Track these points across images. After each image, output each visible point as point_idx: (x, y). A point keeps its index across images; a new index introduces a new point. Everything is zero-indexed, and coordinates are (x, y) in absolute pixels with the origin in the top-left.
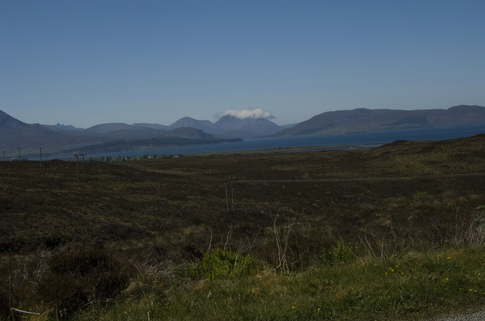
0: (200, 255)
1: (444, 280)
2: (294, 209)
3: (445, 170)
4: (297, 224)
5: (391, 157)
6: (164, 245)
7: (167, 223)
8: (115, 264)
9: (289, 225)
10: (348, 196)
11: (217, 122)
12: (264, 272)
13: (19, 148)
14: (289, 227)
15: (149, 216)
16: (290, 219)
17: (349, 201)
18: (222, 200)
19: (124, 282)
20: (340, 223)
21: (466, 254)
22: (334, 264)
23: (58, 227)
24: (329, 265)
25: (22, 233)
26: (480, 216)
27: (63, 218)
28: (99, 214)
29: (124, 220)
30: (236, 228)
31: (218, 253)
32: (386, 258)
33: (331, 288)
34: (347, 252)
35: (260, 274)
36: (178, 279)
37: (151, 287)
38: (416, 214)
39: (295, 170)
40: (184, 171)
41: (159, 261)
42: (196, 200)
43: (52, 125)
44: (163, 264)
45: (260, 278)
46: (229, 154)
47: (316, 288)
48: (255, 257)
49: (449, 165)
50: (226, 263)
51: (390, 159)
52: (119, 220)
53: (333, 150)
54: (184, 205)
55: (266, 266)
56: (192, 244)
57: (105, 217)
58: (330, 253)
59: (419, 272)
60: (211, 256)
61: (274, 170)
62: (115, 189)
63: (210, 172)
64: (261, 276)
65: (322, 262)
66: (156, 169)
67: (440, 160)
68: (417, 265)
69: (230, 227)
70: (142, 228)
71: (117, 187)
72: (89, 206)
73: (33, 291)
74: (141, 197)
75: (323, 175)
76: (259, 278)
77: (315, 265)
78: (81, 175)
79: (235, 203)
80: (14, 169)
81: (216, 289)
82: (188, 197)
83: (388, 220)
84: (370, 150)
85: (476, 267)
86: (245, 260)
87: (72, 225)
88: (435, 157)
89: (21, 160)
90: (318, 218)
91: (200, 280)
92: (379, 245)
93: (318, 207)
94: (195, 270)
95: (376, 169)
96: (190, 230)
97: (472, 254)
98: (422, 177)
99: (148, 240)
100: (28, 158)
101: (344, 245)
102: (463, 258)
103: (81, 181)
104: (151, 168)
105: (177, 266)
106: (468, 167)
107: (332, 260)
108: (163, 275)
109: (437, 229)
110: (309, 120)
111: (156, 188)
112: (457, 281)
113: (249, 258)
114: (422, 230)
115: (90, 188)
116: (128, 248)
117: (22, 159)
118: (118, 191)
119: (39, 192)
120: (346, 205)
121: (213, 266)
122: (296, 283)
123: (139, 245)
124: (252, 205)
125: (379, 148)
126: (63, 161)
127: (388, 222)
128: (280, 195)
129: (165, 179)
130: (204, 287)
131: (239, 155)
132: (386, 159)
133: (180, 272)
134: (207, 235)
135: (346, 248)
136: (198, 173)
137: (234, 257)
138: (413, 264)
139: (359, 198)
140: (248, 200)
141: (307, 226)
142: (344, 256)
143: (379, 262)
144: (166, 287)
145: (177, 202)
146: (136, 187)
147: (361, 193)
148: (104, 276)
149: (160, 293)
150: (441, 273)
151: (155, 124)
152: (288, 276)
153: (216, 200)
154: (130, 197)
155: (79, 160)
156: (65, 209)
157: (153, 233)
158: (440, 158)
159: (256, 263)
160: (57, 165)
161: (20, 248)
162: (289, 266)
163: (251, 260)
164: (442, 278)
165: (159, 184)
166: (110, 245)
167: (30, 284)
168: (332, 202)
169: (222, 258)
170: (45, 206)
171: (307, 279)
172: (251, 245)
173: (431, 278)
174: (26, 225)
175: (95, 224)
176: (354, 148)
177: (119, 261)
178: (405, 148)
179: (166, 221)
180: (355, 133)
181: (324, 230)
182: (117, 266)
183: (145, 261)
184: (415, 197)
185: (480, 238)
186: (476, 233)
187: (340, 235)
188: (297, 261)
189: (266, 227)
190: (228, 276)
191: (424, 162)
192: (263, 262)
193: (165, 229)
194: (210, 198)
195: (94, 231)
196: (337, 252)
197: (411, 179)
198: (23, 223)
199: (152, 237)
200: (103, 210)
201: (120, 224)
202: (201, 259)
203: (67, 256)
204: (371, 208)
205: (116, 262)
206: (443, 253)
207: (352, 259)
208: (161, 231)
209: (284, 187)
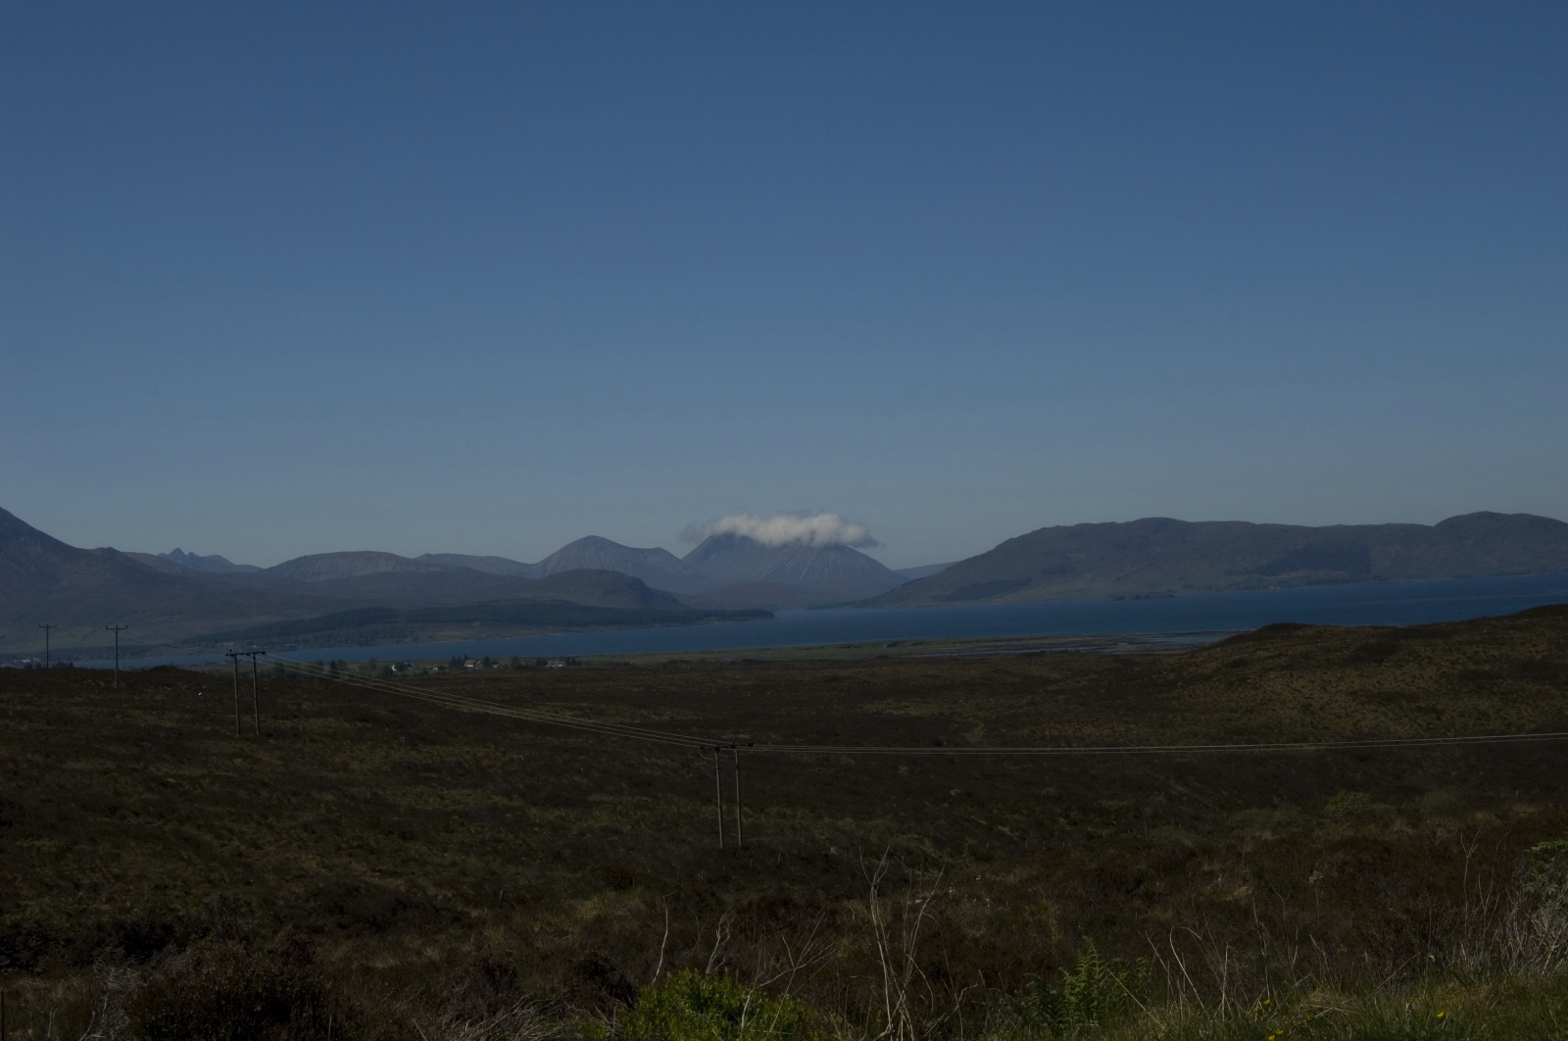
0: (626, 993)
2: (938, 843)
3: (1429, 724)
4: (947, 894)
5: (1252, 677)
6: (509, 955)
7: (523, 881)
8: (349, 1018)
9: (921, 895)
10: (1113, 804)
11: (691, 555)
13: (48, 628)
14: (920, 904)
15: (463, 857)
16: (924, 875)
17: (1115, 819)
18: (703, 808)
20: (1087, 892)
21: (1499, 1003)
22: (1065, 1028)
23: (166, 887)
24: (1048, 1032)
25: (48, 905)
26: (1543, 878)
27: (184, 860)
28: (300, 847)
29: (380, 871)
30: (745, 902)
31: (686, 985)
32: (1236, 1011)
34: (1109, 988)
38: (1333, 866)
39: (941, 714)
40: (582, 713)
41: (493, 1010)
42: (619, 807)
43: (156, 552)
44: (506, 1019)
46: (729, 659)
48: (806, 1000)
49: (1439, 707)
50: (711, 1018)
51: (1249, 683)
52: (364, 869)
53: (1067, 651)
54: (579, 824)
55: (842, 1032)
56: (604, 953)
57: (319, 858)
58: (1054, 992)
60: (665, 995)
61: (874, 713)
62: (355, 766)
63: (666, 718)
65: (1026, 1023)
66: (489, 705)
67: (1413, 688)
69: (728, 898)
70: (440, 897)
71: (362, 761)
72: (269, 821)
74: (439, 796)
75: (1034, 732)
77: (1002, 1031)
78: (247, 718)
79: (744, 821)
80: (28, 695)
82: (590, 798)
83: (1244, 884)
84: (1186, 653)
86: (775, 1011)
87: (210, 882)
88: (1396, 679)
89: (50, 666)
90: (1015, 874)
92: (1212, 968)
93: (1016, 839)
95: (1203, 717)
96: (595, 907)
97: (1515, 1001)
98: (1354, 745)
99: (460, 937)
100: (77, 659)
101: (1100, 966)
102: (1490, 1013)
103: (247, 740)
104: (473, 702)
105: (551, 1027)
106: (1501, 713)
107: (1061, 1015)
109: (1404, 917)
110: (989, 553)
111: (490, 767)
113: (787, 1003)
114: (1353, 920)
115: (275, 762)
116: (392, 962)
117: (56, 662)
118: (365, 774)
119: (106, 772)
120: (1105, 832)
121: (668, 1030)
123: (429, 952)
124: (799, 826)
125: (1215, 646)
126: (190, 672)
127: (1242, 891)
128: (893, 797)
129: (520, 737)
131: (761, 662)
132: (1237, 684)
134: (652, 925)
135: (1104, 976)
136: (626, 721)
137: (739, 1000)
138: (1323, 1033)
139: (1148, 810)
140: (789, 812)
141: (979, 899)
142: (1099, 1004)
143: (1214, 1024)
145: (557, 813)
146: (424, 762)
147: (1156, 793)
151: (490, 558)
153: (683, 810)
154: (404, 795)
155: (241, 670)
156: (189, 829)
157: (474, 913)
158: (1412, 682)
159: (810, 1020)
160: (169, 685)
161: (36, 955)
162: (919, 1032)
163: (795, 1009)
165: (498, 754)
166: (334, 952)
168: (1062, 820)
169: (700, 1003)
170: (125, 818)
172: (795, 962)
174: (59, 881)
175: (287, 881)
176: (1133, 648)
177: (360, 1006)
178: (1299, 648)
179: (519, 874)
180: (1138, 597)
181: (1032, 914)
182: (356, 1024)
183: (445, 1008)
184: (1330, 808)
185: (1542, 949)
186: (1529, 934)
187: (1086, 933)
188: (945, 1017)
189: (846, 903)
191: (1362, 696)
192: (835, 1017)
193: (514, 904)
194: (662, 802)
195: (281, 903)
196: (1077, 989)
197: (1317, 750)
198: (51, 873)
199: (470, 927)
200: (314, 836)
201: (367, 882)
202: (630, 1006)
203: (192, 987)
204: (1188, 843)
205: (351, 1009)
206: (1424, 995)
207: (1126, 1013)
208: (501, 907)
209: (904, 769)
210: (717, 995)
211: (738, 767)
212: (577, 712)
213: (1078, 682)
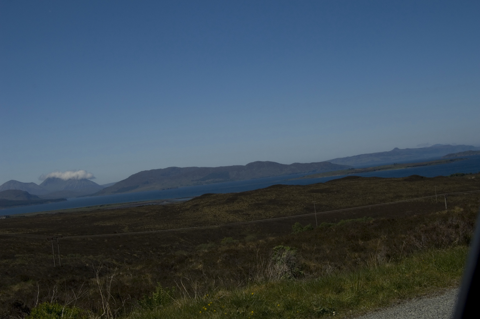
0: (27, 311)
1: (249, 313)
2: (117, 260)
3: (247, 218)
4: (119, 274)
5: (200, 208)
9: (112, 275)
10: (165, 246)
11: (42, 184)
16: (113, 269)
17: (165, 250)
18: (49, 256)
20: (158, 270)
21: (267, 289)
22: (154, 308)
24: (149, 309)
26: (276, 255)
30: (62, 281)
31: (45, 307)
32: (199, 298)
34: (165, 295)
38: (223, 258)
39: (116, 224)
40: (11, 231)
42: (24, 258)
46: (54, 213)
48: (80, 307)
49: (249, 213)
50: (53, 315)
51: (199, 210)
53: (150, 205)
54: (12, 263)
55: (91, 315)
56: (20, 300)
58: (150, 298)
59: (228, 308)
60: (39, 310)
61: (97, 225)
63: (37, 231)
65: (143, 308)
67: (242, 209)
68: (226, 303)
69: (57, 281)
75: (142, 228)
77: (136, 310)
79: (61, 259)
82: (15, 256)
83: (201, 264)
84: (182, 203)
85: (276, 299)
86: (71, 312)
88: (237, 206)
90: (139, 267)
92: (193, 287)
93: (138, 257)
95: (187, 220)
96: (18, 287)
97: (271, 288)
98: (228, 225)
101: (162, 290)
102: (265, 292)
106: (265, 214)
107: (152, 304)
109: (242, 269)
110: (126, 179)
112: (261, 313)
113: (75, 309)
114: (230, 271)
120: (163, 254)
124: (77, 259)
125: (190, 201)
127: (200, 266)
128: (103, 249)
131: (64, 213)
132: (196, 211)
134: (36, 291)
135: (163, 292)
136: (25, 233)
137: (61, 309)
138: (223, 302)
139: (174, 247)
140: (74, 255)
142: (163, 300)
143: (194, 302)
145: (5, 261)
147: (176, 242)
150: (247, 307)
153: (43, 257)
158: (242, 207)
159: (82, 313)
162: (113, 313)
163: (77, 310)
164: (248, 311)
168: (151, 251)
169: (50, 311)
172: (76, 297)
173: (239, 313)
176: (167, 203)
178: (212, 200)
180: (168, 189)
181: (144, 278)
184: (222, 242)
185: (277, 274)
186: (274, 270)
187: (159, 281)
188: (120, 308)
191: (229, 212)
192: (89, 311)
194: (37, 255)
196: (156, 297)
197: (218, 227)
202: (29, 314)
204: (185, 254)
206: (248, 289)
207: (170, 302)
209: (106, 240)
210: (54, 309)
211: (58, 243)
212: (10, 231)
213: (153, 213)
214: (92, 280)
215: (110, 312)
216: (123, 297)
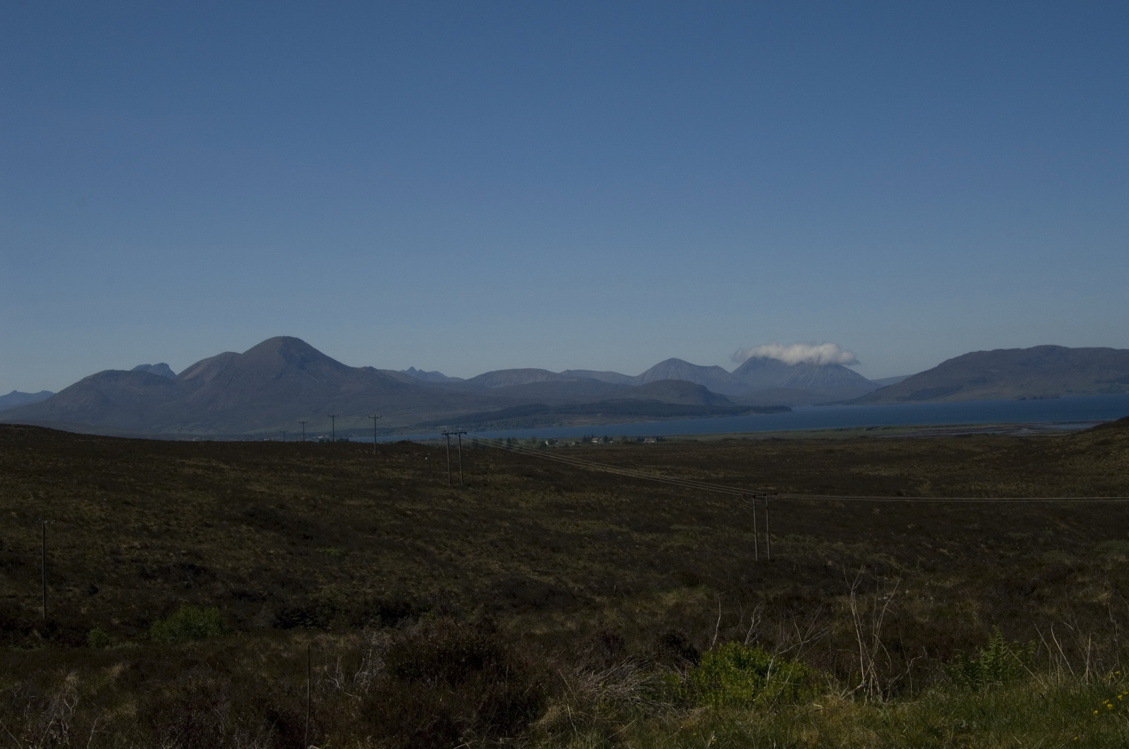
0: (693, 656)
2: (899, 559)
4: (905, 594)
5: (1114, 451)
6: (619, 628)
7: (629, 580)
9: (887, 594)
10: (1017, 535)
11: (737, 371)
12: (829, 696)
13: (334, 417)
14: (887, 599)
15: (591, 564)
16: (889, 580)
17: (1019, 546)
18: (746, 535)
19: (535, 705)
20: (998, 595)
22: (980, 686)
23: (406, 579)
24: (969, 688)
25: (335, 589)
27: (417, 562)
28: (488, 555)
29: (538, 571)
30: (772, 596)
31: (732, 652)
32: (1096, 677)
33: (972, 737)
34: (1010, 660)
35: (821, 701)
36: (646, 703)
37: (591, 719)
39: (902, 475)
40: (667, 472)
41: (609, 664)
42: (691, 533)
43: (398, 369)
44: (617, 670)
45: (819, 710)
46: (762, 438)
47: (940, 736)
48: (809, 663)
50: (748, 673)
51: (1111, 456)
52: (528, 570)
53: (986, 434)
54: (664, 543)
55: (832, 685)
56: (680, 630)
57: (500, 563)
58: (973, 661)
60: (718, 658)
61: (858, 474)
62: (523, 505)
63: (721, 476)
64: (822, 704)
65: (954, 681)
66: (607, 467)
69: (759, 593)
70: (576, 589)
71: (527, 502)
72: (469, 539)
73: (353, 714)
74: (576, 524)
75: (964, 487)
76: (816, 711)
77: (938, 687)
78: (455, 474)
79: (772, 543)
80: (322, 458)
81: (725, 728)
82: (672, 527)
83: (1106, 591)
84: (1068, 436)
86: (789, 670)
87: (433, 576)
89: (335, 441)
90: (950, 582)
91: (692, 707)
92: (1080, 649)
93: (951, 557)
94: (683, 687)
95: (1079, 478)
96: (675, 598)
99: (588, 615)
100: (351, 436)
101: (1004, 645)
103: (455, 487)
104: (596, 464)
105: (645, 676)
107: (978, 677)
108: (616, 693)
110: (934, 369)
111: (608, 506)
113: (797, 665)
115: (473, 502)
116: (545, 630)
117: (339, 438)
118: (529, 510)
119: (369, 507)
120: (1011, 554)
121: (720, 680)
122: (897, 723)
123: (569, 625)
124: (807, 547)
125: (1088, 431)
126: (420, 445)
127: (1104, 596)
128: (869, 529)
129: (627, 488)
130: (700, 723)
131: (783, 440)
132: (1102, 456)
133: (651, 689)
134: (712, 610)
135: (1007, 652)
136: (695, 478)
137: (766, 662)
139: (1041, 540)
140: (801, 538)
142: (1003, 670)
143: (1081, 687)
144: (622, 719)
145: (650, 536)
146: (566, 503)
147: (1047, 528)
148: (495, 690)
149: (608, 732)
151: (607, 372)
152: (881, 707)
153: (732, 536)
154: (554, 523)
155: (452, 443)
156: (420, 543)
157: (598, 599)
159: (812, 676)
160: (407, 453)
161: (328, 619)
162: (883, 686)
163: (802, 669)
165: (613, 498)
166: (510, 623)
167: (348, 698)
168: (983, 545)
169: (741, 663)
170: (381, 536)
171: (921, 717)
172: (802, 639)
174: (341, 574)
175: (481, 577)
177: (526, 660)
179: (626, 575)
180: (1035, 398)
181: (961, 608)
182: (524, 671)
183: (579, 663)
187: (998, 623)
188: (900, 677)
189: (837, 598)
190: (752, 702)
192: (828, 675)
193: (623, 593)
194: (719, 530)
195: (477, 590)
196: (989, 660)
198: (336, 569)
199: (595, 608)
200: (497, 549)
201: (530, 578)
202: (696, 664)
203: (422, 646)
204: (1068, 562)
205: (520, 662)
207: (1021, 677)
208: (615, 596)
209: (877, 511)
210: (752, 659)
211: (767, 508)
212: (664, 472)
214: (840, 599)
215: (877, 683)
216: (908, 650)
